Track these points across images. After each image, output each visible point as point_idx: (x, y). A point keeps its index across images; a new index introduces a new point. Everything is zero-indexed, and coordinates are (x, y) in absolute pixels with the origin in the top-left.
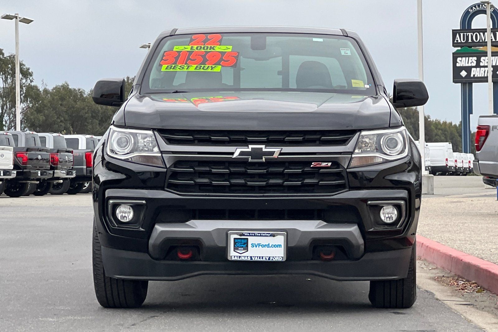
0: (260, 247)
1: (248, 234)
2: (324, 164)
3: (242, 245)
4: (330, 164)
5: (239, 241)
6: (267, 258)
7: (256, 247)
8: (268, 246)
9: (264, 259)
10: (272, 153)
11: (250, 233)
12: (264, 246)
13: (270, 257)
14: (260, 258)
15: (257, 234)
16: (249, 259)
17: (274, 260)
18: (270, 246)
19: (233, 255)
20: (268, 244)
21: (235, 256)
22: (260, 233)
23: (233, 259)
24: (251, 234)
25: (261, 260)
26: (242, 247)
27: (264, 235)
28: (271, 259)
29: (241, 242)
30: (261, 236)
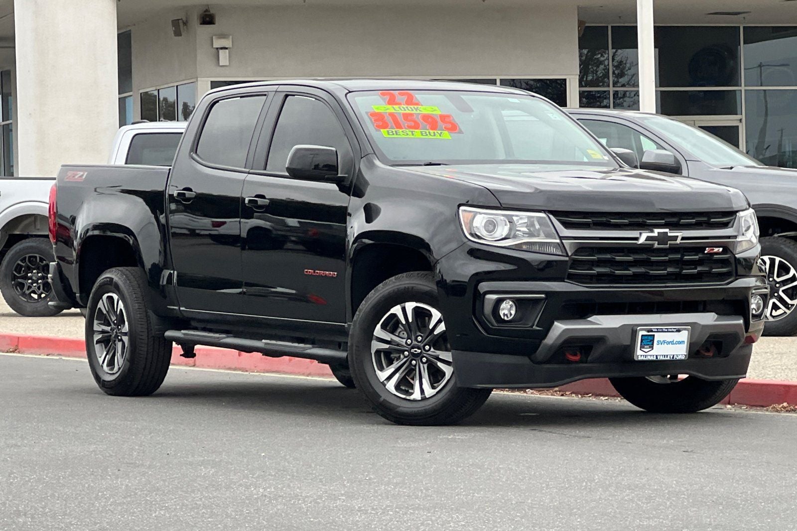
0: (665, 344)
1: (656, 330)
2: (716, 250)
3: (649, 343)
4: (721, 249)
5: (646, 337)
6: (672, 357)
7: (661, 344)
8: (672, 343)
9: (668, 358)
10: (676, 238)
11: (657, 329)
12: (668, 343)
13: (674, 355)
14: (665, 357)
15: (665, 330)
16: (655, 358)
17: (677, 358)
18: (674, 343)
19: (640, 354)
20: (672, 340)
21: (641, 356)
22: (667, 329)
23: (640, 358)
24: (659, 330)
25: (666, 358)
26: (648, 345)
27: (670, 330)
28: (675, 357)
29: (648, 339)
30: (668, 331)
